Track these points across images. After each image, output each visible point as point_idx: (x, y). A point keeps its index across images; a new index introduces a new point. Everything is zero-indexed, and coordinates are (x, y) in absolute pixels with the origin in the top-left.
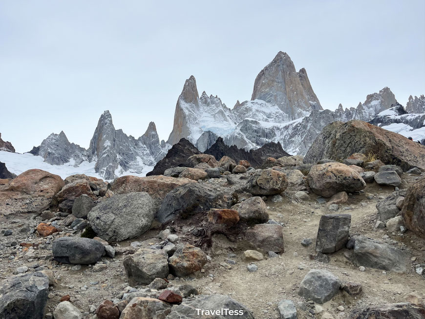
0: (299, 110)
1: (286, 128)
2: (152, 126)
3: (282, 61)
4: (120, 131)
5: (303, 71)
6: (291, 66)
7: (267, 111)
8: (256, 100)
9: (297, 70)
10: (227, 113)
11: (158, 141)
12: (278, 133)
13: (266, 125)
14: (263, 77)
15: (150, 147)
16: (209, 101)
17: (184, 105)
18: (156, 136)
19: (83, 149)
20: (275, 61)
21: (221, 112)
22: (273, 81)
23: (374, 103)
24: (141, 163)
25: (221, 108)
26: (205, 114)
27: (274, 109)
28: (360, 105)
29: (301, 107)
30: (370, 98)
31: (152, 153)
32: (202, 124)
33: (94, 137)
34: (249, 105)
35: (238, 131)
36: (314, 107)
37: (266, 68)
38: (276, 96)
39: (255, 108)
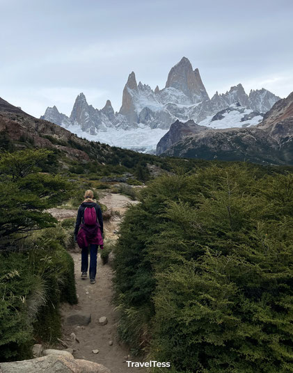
0: (195, 95)
1: (190, 108)
2: (109, 102)
3: (185, 63)
4: (91, 106)
5: (197, 70)
7: (177, 95)
8: (170, 88)
9: (194, 70)
10: (154, 96)
11: (113, 112)
12: (186, 111)
13: (180, 106)
14: (173, 73)
15: (108, 115)
16: (145, 88)
17: (130, 91)
18: (112, 109)
19: (67, 117)
20: (181, 63)
21: (151, 95)
22: (180, 76)
23: (234, 92)
24: (105, 126)
25: (151, 93)
26: (142, 96)
27: (180, 94)
28: (227, 93)
29: (196, 93)
30: (232, 88)
31: (110, 120)
32: (142, 103)
33: (74, 109)
34: (166, 90)
35: (165, 109)
36: (202, 93)
37: (175, 67)
38: (181, 85)
39: (170, 93)
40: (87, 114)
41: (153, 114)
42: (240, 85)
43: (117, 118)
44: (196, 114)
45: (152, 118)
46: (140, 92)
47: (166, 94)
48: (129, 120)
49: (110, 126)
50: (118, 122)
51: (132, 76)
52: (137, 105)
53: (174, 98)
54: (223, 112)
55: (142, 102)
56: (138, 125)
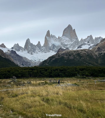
0: (73, 39)
1: (70, 44)
2: (39, 42)
3: (70, 27)
4: (32, 43)
5: (74, 30)
6: (72, 28)
7: (66, 39)
10: (57, 40)
11: (41, 46)
12: (68, 45)
13: (66, 43)
15: (39, 47)
16: (53, 37)
17: (47, 37)
18: (40, 45)
19: (23, 48)
20: (68, 27)
21: (56, 39)
22: (68, 32)
23: (89, 38)
24: (37, 51)
26: (52, 40)
27: (67, 39)
28: (86, 39)
30: (88, 37)
31: (40, 49)
33: (25, 45)
35: (60, 44)
36: (76, 38)
37: (66, 28)
38: (68, 36)
39: (63, 38)
40: (30, 47)
41: (56, 46)
42: (91, 35)
43: (42, 48)
44: (72, 46)
45: (55, 48)
46: (52, 38)
47: (62, 39)
48: (47, 49)
49: (40, 52)
50: (42, 50)
51: (48, 32)
52: (50, 43)
53: (65, 41)
54: (82, 45)
55: (52, 42)
56: (50, 51)
